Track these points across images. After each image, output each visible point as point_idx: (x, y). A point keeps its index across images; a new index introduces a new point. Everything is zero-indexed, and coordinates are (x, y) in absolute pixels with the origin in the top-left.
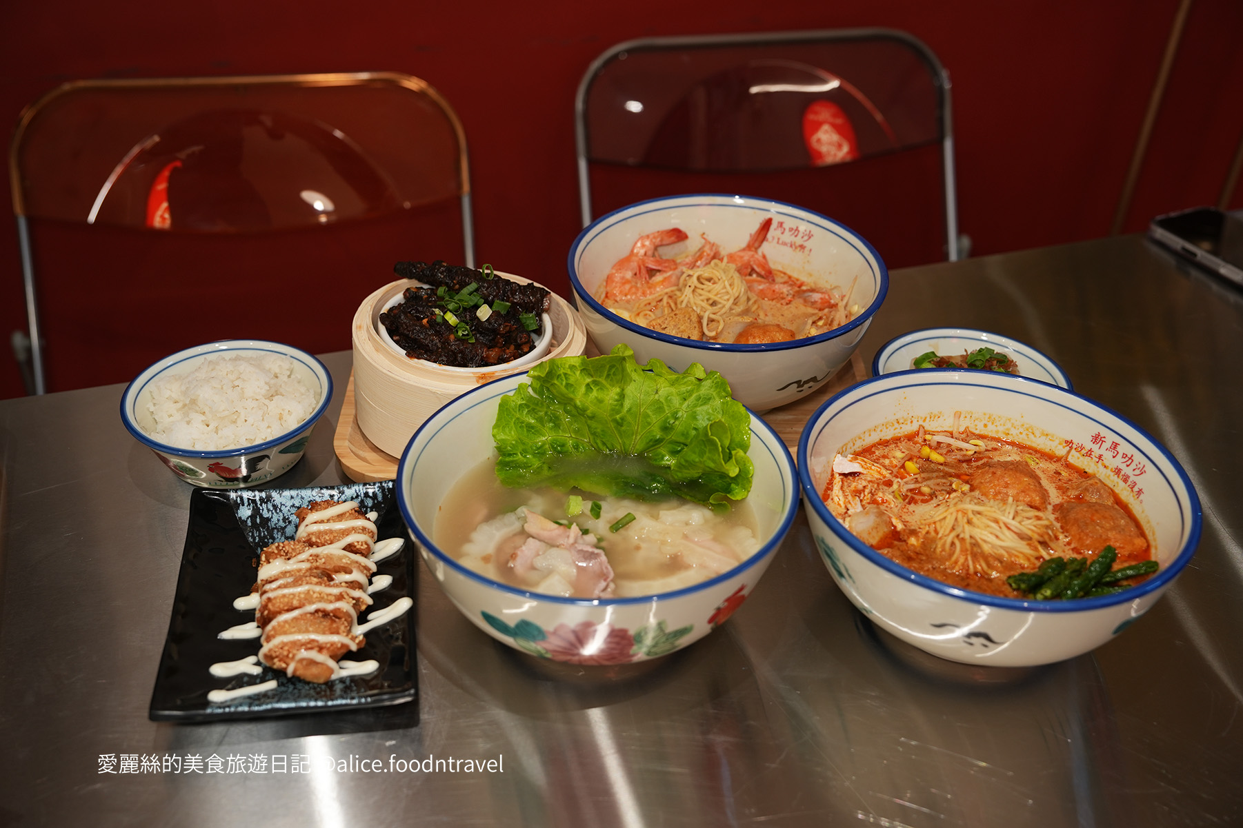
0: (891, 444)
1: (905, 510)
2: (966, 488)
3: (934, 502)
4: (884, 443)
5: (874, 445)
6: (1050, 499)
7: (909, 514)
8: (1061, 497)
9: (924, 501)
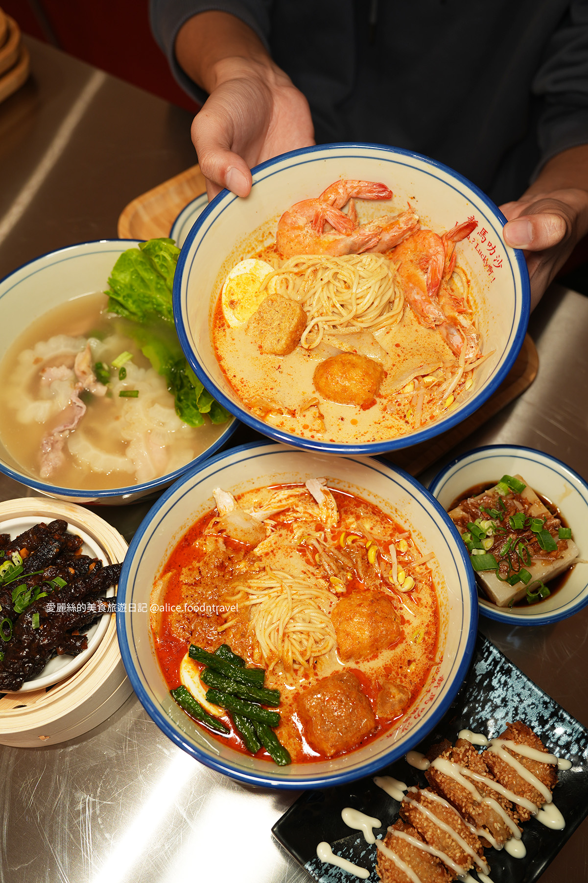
0: (379, 516)
1: (289, 550)
2: (340, 589)
3: (312, 569)
4: (375, 511)
5: (367, 504)
6: (366, 662)
7: (286, 554)
8: (373, 672)
9: (308, 562)
